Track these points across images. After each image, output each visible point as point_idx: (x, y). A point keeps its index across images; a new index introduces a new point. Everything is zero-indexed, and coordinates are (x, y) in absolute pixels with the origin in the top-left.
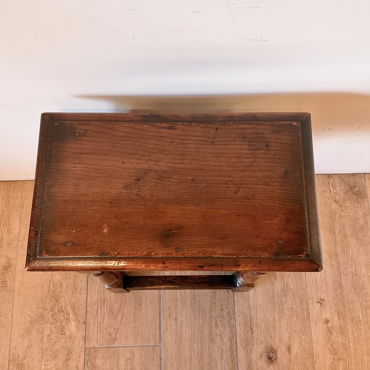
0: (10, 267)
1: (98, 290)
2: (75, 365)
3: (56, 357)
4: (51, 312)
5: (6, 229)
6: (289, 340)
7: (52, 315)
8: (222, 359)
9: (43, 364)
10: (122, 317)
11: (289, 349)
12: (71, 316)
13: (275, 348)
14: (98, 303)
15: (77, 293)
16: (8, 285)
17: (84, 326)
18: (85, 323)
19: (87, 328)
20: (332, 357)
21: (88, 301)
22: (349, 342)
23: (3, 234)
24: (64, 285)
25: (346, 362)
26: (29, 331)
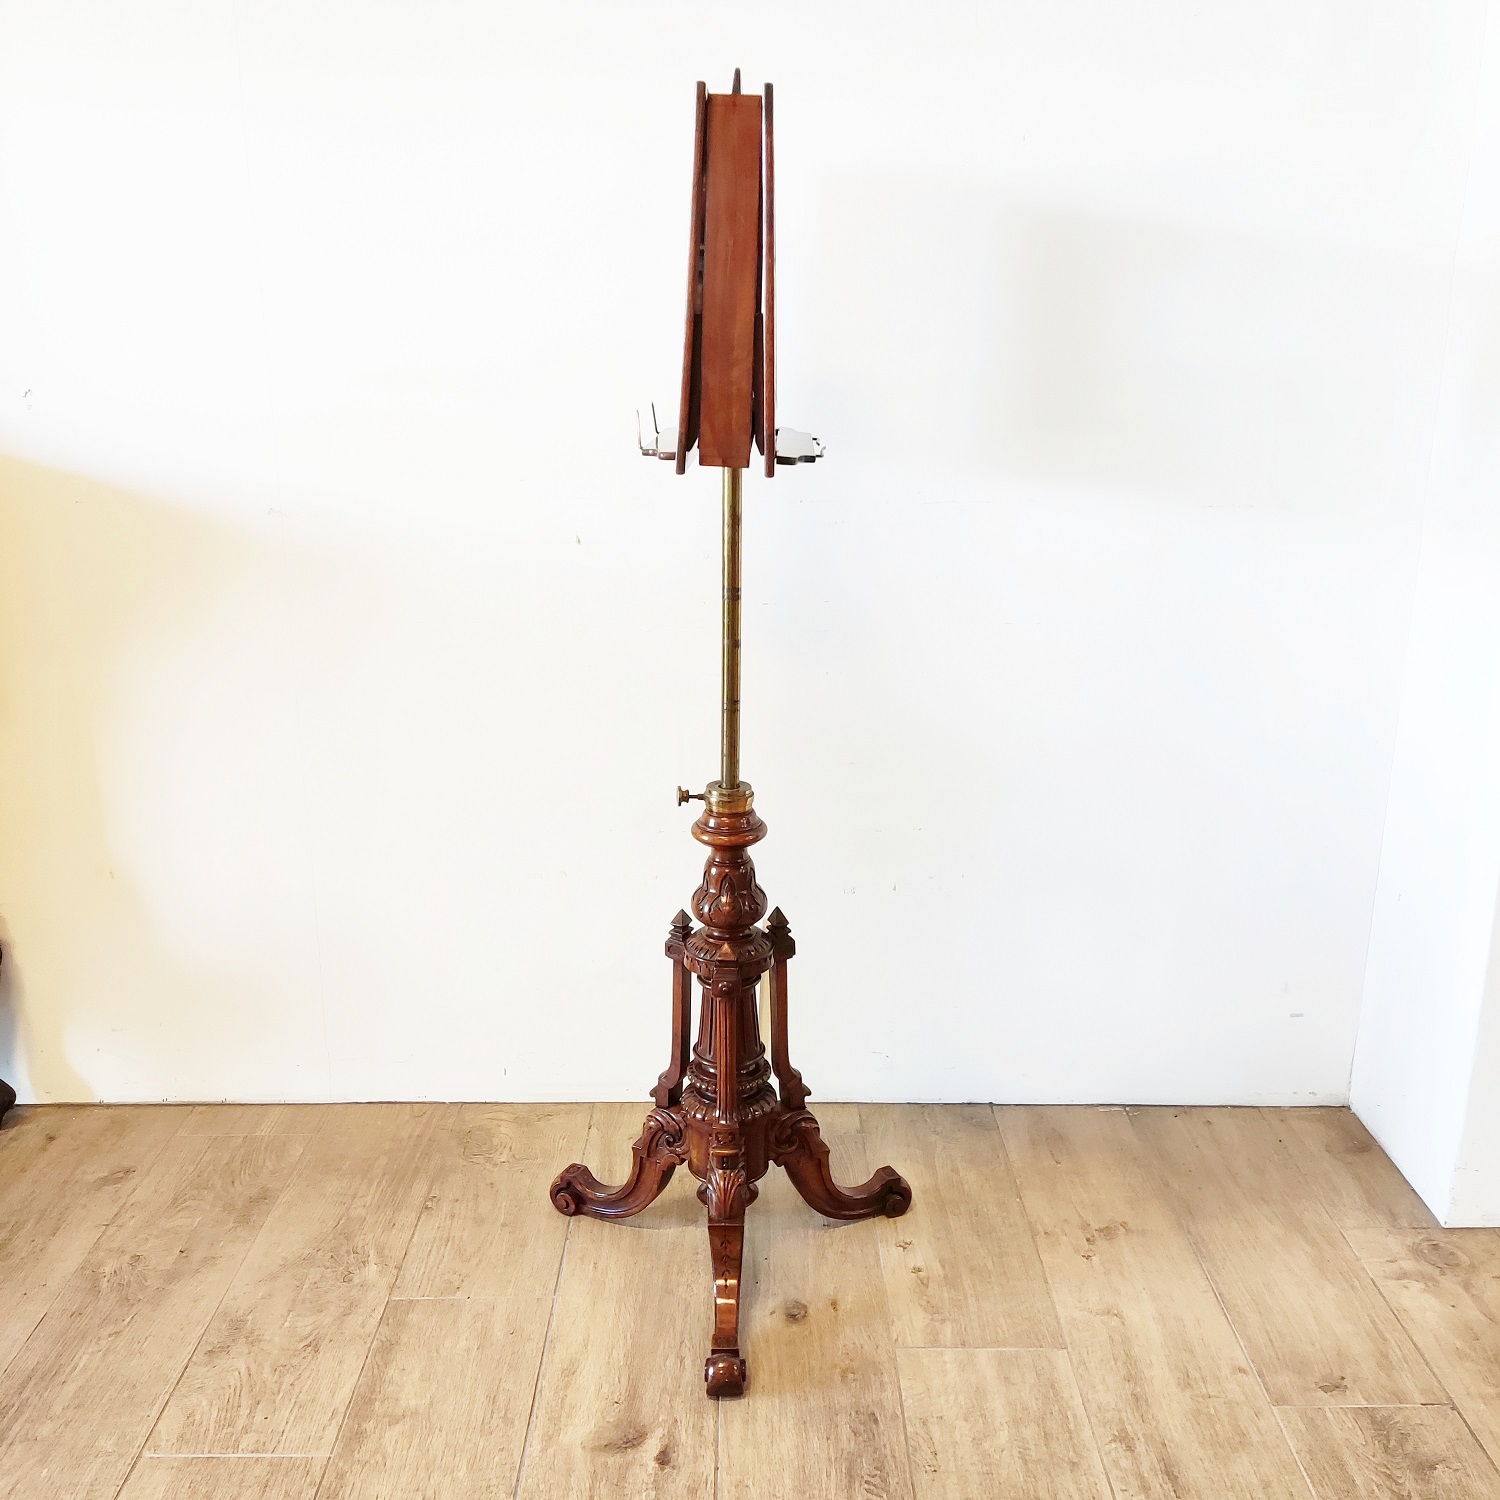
0: (265, 1199)
1: (439, 1228)
2: (359, 1322)
3: (320, 1311)
4: (331, 1254)
5: (273, 1157)
6: (836, 1293)
7: (332, 1257)
8: (686, 1316)
9: (289, 1319)
10: (480, 1261)
11: (834, 1305)
12: (373, 1258)
13: (803, 1302)
14: (433, 1242)
15: (394, 1231)
16: (252, 1221)
17: (395, 1271)
18: (399, 1268)
19: (402, 1273)
20: (929, 1316)
21: (414, 1241)
22: (966, 1298)
23: (267, 1161)
24: (370, 1220)
25: (961, 1325)
26: (273, 1277)
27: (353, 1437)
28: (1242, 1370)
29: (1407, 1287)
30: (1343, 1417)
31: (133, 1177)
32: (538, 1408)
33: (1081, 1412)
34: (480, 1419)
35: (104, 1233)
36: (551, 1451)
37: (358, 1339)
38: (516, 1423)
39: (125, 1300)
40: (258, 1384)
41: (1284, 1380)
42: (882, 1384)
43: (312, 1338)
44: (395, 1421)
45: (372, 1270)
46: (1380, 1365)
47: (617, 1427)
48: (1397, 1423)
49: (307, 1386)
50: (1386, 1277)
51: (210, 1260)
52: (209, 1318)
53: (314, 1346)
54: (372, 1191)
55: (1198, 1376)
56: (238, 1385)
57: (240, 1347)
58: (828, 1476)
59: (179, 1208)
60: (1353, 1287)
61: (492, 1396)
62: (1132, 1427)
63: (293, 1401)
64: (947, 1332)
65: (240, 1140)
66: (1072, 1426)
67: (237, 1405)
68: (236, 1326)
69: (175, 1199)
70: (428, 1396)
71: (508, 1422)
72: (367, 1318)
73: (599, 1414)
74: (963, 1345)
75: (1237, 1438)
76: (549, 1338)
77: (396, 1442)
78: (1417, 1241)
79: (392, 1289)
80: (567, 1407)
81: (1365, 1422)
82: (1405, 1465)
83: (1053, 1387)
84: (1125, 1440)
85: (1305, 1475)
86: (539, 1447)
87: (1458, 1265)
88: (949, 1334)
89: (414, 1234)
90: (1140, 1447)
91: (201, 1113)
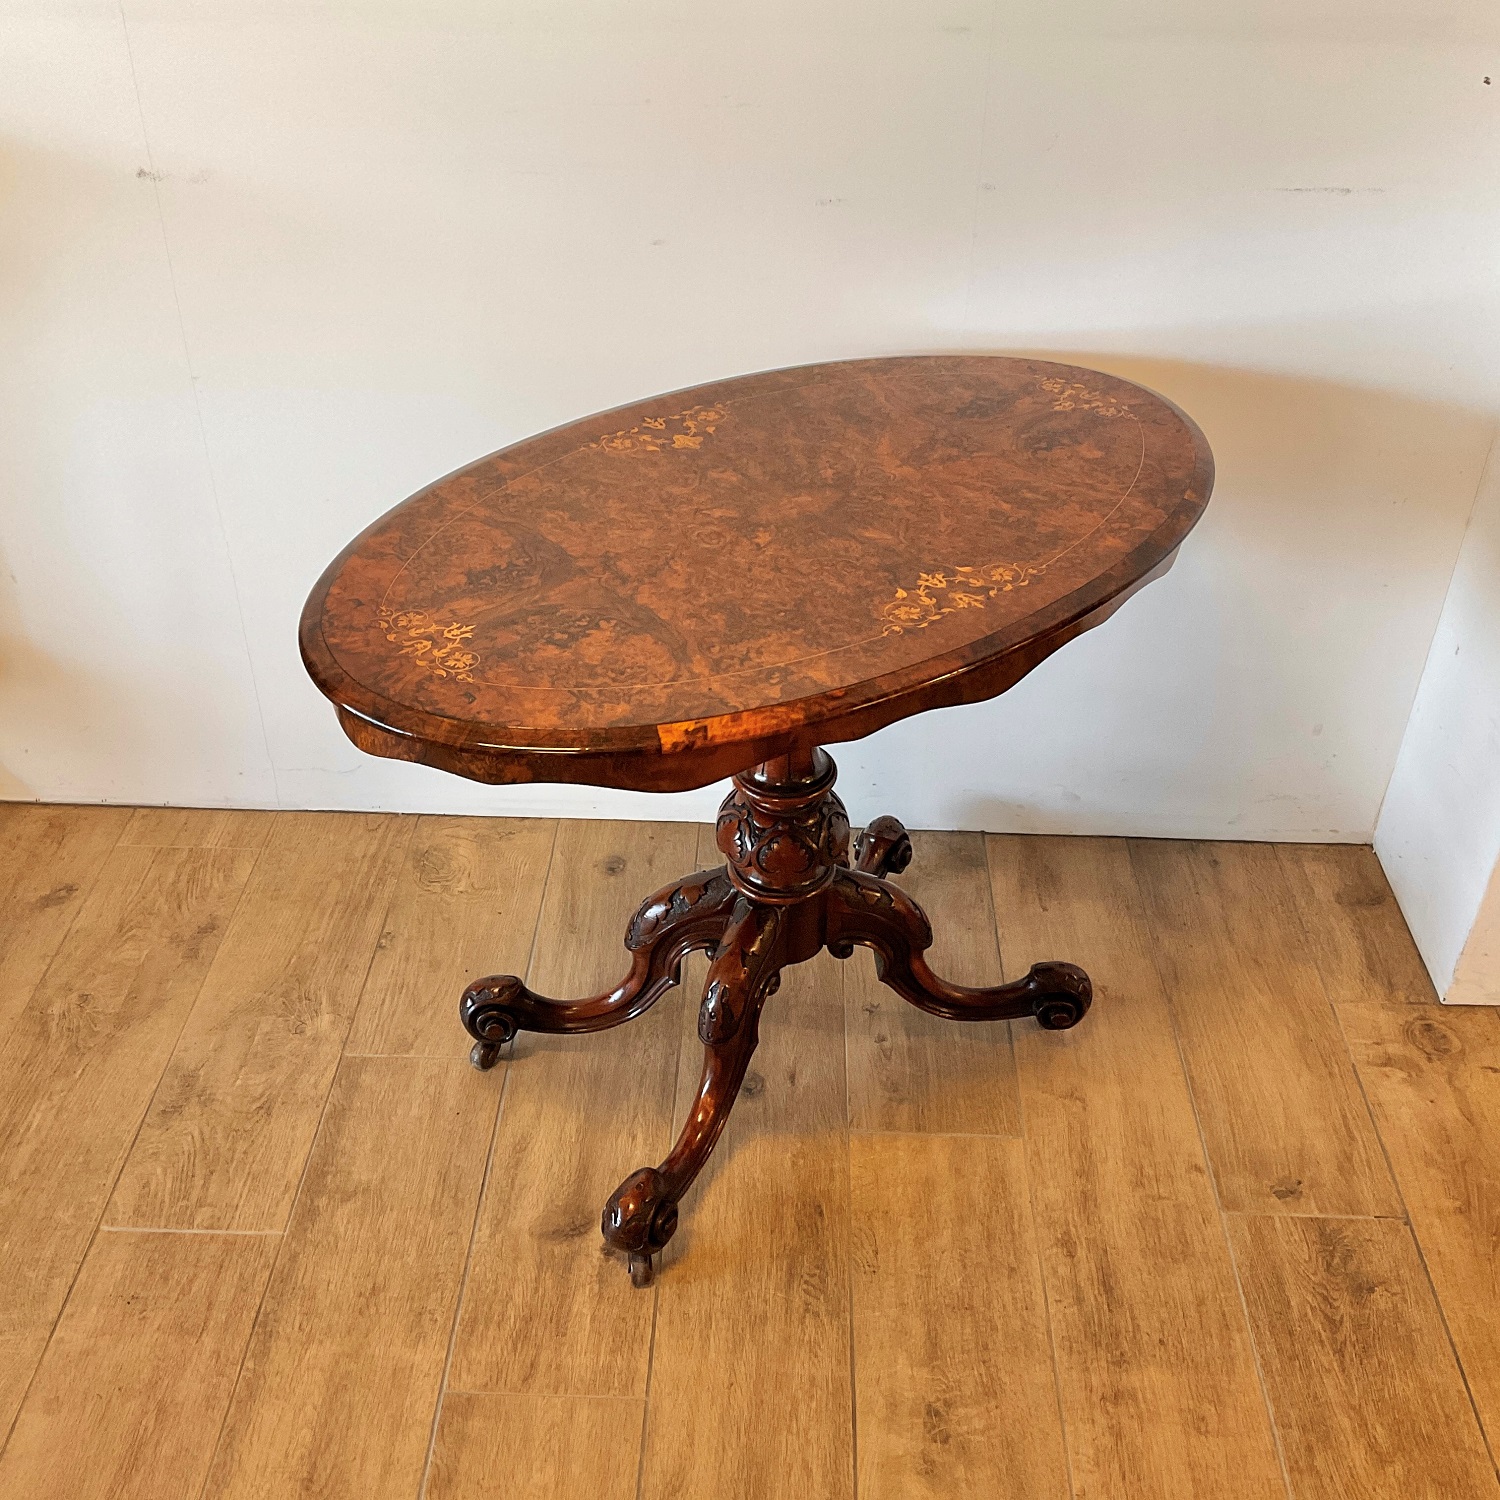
0: (214, 929)
1: (393, 971)
2: (312, 1081)
3: (272, 1067)
4: (282, 999)
5: (221, 875)
6: (795, 1064)
7: (284, 1003)
8: (641, 1086)
9: (240, 1076)
10: (435, 1013)
11: (792, 1078)
12: (325, 1005)
13: (762, 1074)
14: (387, 989)
15: (347, 973)
16: (201, 956)
17: (348, 1022)
18: (352, 1020)
19: (355, 1025)
20: (887, 1095)
21: (368, 985)
23: (215, 881)
24: (323, 959)
25: (919, 1106)
26: (225, 1026)
27: (306, 1215)
28: (1198, 1169)
29: (1388, 1076)
30: (1293, 1229)
31: (76, 897)
32: (488, 1189)
33: (1027, 1211)
34: (431, 1196)
35: (49, 966)
36: (499, 1237)
37: (310, 1102)
38: (467, 1204)
39: (74, 1049)
40: (211, 1151)
41: (1240, 1183)
42: (831, 1170)
43: (264, 1099)
44: (347, 1198)
45: (325, 1020)
46: (1340, 1169)
47: (565, 1212)
48: (1345, 1237)
49: (260, 1155)
50: (1368, 1063)
51: (158, 1003)
52: (160, 1073)
53: (267, 1110)
54: (324, 923)
55: (1151, 1173)
56: (192, 1150)
57: (193, 1108)
58: (769, 1274)
59: (124, 938)
60: (1330, 1074)
61: (444, 1172)
62: (1077, 1231)
63: (247, 1171)
64: (904, 1113)
65: (184, 855)
66: (1016, 1226)
67: (190, 1174)
68: (188, 1081)
69: (121, 927)
70: (380, 1170)
71: (458, 1203)
72: (319, 1080)
73: (548, 1196)
74: (919, 1129)
75: (1180, 1247)
76: (502, 1108)
77: (349, 1222)
78: (1410, 1019)
79: (345, 1044)
80: (517, 1188)
81: (1313, 1236)
82: (1343, 1286)
83: (1003, 1181)
84: (1067, 1245)
85: (1241, 1292)
86: (488, 1232)
87: (1446, 1051)
88: (905, 1116)
89: (366, 979)
90: (1081, 1253)
91: (143, 817)
